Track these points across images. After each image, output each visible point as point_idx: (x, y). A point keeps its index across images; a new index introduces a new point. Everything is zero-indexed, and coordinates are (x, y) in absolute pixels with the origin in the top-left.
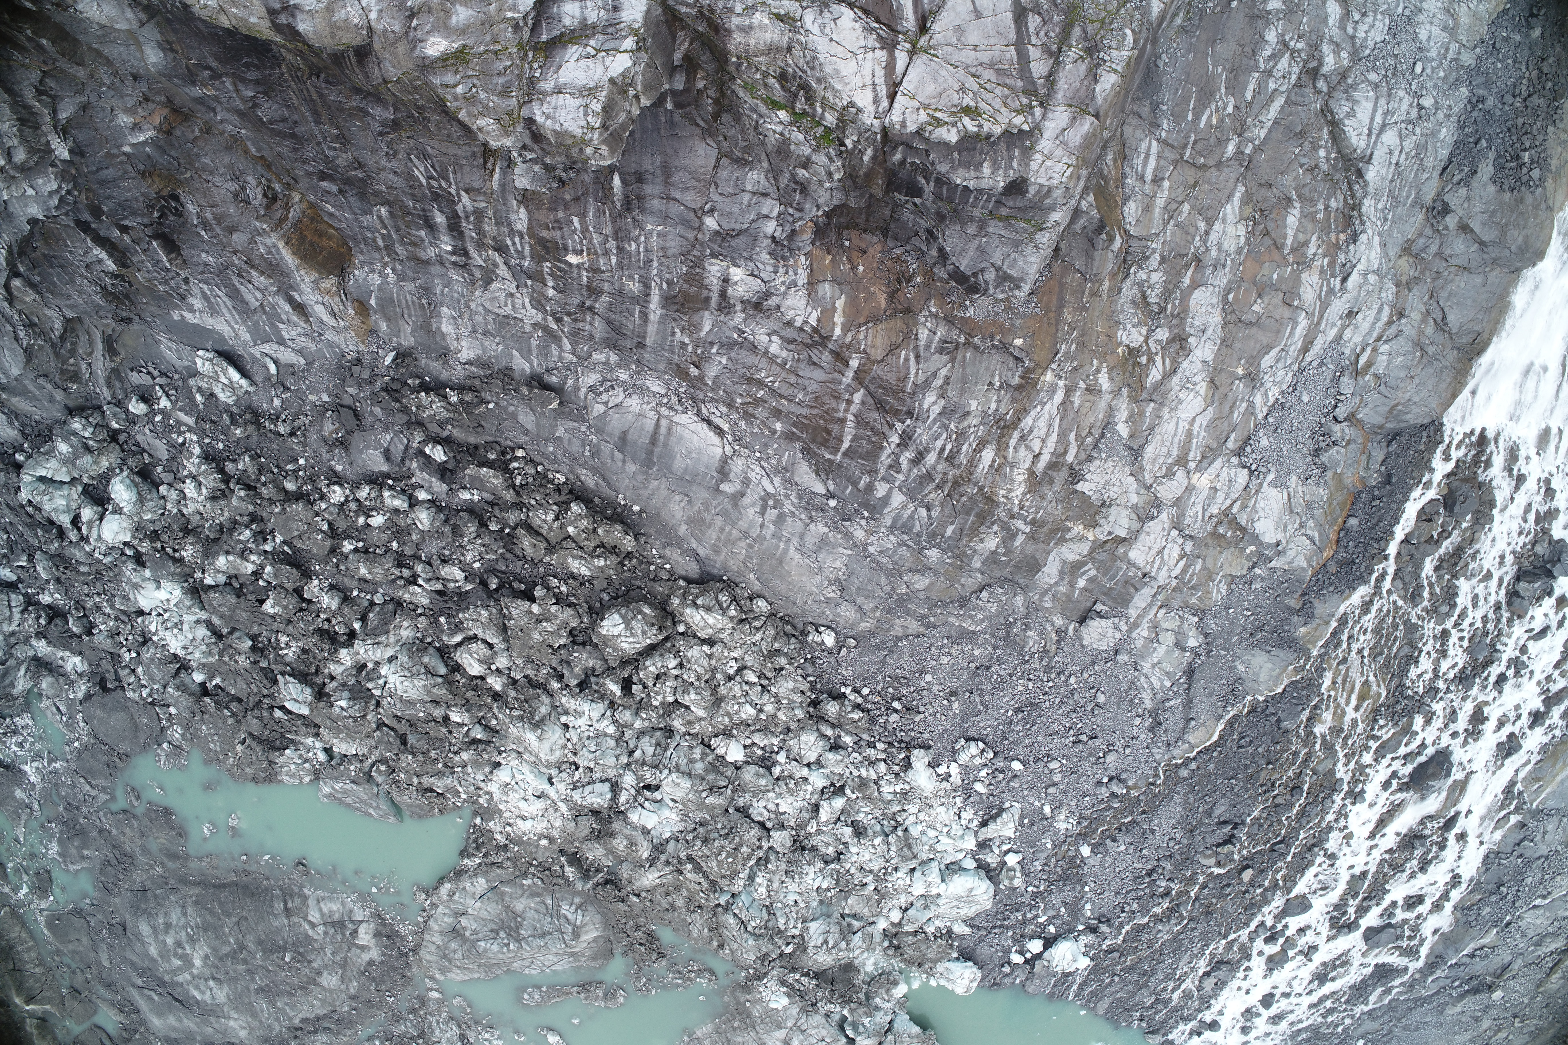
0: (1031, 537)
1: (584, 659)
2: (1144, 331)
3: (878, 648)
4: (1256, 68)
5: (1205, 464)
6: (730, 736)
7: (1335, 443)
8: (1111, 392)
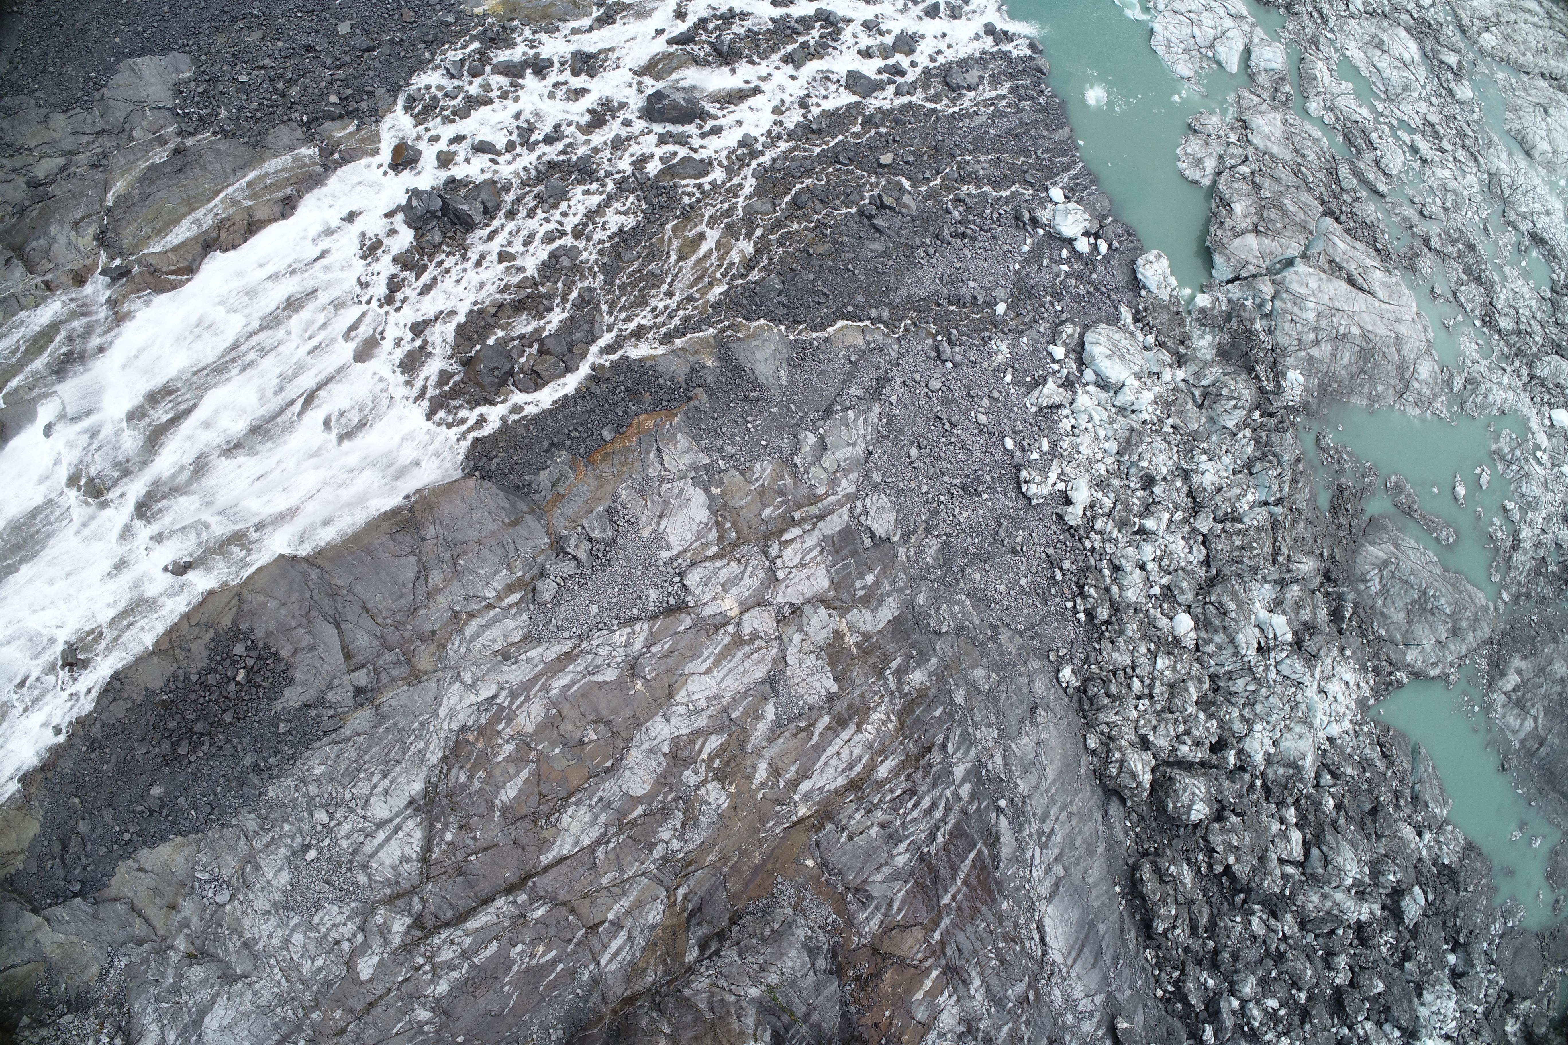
0: (887, 659)
1: (1230, 791)
2: (702, 792)
3: (1037, 636)
4: (473, 966)
5: (719, 620)
6: (1175, 637)
7: (590, 539)
8: (761, 756)
